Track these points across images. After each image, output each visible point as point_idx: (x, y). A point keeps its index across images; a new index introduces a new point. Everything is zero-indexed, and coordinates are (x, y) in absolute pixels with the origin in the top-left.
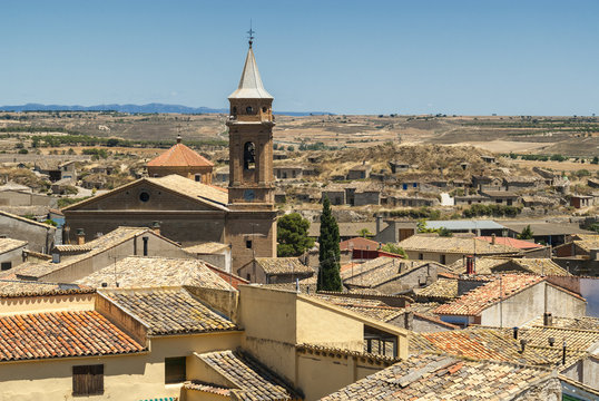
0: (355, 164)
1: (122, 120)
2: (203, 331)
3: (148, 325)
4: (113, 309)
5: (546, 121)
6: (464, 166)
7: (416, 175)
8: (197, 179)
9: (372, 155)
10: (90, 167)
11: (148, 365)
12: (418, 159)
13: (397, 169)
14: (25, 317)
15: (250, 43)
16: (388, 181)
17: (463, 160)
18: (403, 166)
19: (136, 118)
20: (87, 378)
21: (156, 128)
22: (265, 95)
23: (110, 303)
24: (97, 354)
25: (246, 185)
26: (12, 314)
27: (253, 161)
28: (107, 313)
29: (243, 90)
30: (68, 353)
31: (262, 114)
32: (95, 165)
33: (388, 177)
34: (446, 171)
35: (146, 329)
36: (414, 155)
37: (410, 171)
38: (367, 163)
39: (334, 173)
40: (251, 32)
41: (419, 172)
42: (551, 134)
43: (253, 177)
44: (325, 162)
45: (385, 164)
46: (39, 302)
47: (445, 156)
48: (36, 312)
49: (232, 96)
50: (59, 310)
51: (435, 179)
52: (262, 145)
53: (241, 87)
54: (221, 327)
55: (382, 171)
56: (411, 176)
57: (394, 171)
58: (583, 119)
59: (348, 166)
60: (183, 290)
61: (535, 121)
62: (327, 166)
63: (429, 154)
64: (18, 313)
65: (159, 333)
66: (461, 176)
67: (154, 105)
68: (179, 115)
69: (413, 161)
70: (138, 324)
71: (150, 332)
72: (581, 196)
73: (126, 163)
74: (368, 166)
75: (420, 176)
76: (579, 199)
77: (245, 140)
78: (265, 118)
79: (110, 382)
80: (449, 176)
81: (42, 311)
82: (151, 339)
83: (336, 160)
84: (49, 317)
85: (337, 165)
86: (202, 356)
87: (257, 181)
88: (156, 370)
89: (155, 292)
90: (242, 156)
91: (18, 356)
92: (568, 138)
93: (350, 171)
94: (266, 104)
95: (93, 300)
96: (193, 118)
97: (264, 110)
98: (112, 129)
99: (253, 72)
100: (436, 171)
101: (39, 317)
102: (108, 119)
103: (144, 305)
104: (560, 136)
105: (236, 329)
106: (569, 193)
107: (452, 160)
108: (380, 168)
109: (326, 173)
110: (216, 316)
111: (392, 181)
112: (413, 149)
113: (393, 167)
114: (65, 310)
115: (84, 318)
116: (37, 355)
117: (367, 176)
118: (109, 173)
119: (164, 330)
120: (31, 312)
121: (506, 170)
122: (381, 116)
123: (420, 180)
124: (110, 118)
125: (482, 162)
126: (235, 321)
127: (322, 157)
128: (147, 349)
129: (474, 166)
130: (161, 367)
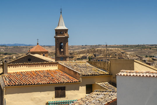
0: (83, 55)
1: (7, 48)
2: (99, 75)
3: (80, 73)
4: (65, 68)
5: (130, 46)
6: (116, 55)
7: (102, 57)
8: (44, 55)
9: (88, 52)
10: (4, 57)
11: (80, 87)
12: (102, 53)
13: (96, 56)
14: (35, 71)
15: (61, 12)
16: (94, 59)
17: (115, 53)
18: (98, 55)
19: (11, 47)
20: (60, 91)
21: (18, 50)
22: (66, 28)
23: (64, 66)
24: (63, 83)
25: (61, 56)
26: (30, 70)
27: (62, 49)
28: (63, 70)
29: (59, 27)
30: (53, 82)
31: (65, 34)
32: (6, 57)
33: (94, 58)
34: (111, 56)
35: (79, 74)
36: (101, 52)
37: (100, 56)
38: (87, 54)
39: (77, 57)
40: (61, 9)
41: (103, 57)
42: (133, 49)
43: (63, 53)
44: (74, 54)
45: (92, 54)
46: (39, 66)
47: (110, 52)
48: (38, 70)
49: (55, 29)
50: (46, 69)
51: (107, 58)
52: (65, 43)
53: (58, 26)
54: (104, 74)
55: (92, 57)
56: (100, 58)
57: (95, 57)
58: (141, 45)
59: (82, 55)
60: (87, 63)
61: (127, 46)
62: (75, 55)
63: (105, 51)
64: (32, 70)
65: (84, 75)
66: (115, 58)
67: (16, 44)
68: (24, 46)
69: (101, 54)
70: (76, 73)
71: (81, 75)
72: (151, 63)
73: (15, 56)
74: (88, 55)
75: (103, 58)
76: (150, 64)
77: (60, 42)
78: (66, 35)
79: (67, 93)
80: (112, 58)
81: (40, 70)
82: (82, 78)
83: (78, 54)
84: (43, 71)
85: (78, 55)
86: (98, 84)
87: (64, 54)
88: (83, 89)
89: (78, 63)
90: (59, 47)
91: (36, 83)
92: (137, 50)
93: (82, 57)
94: (66, 31)
95: (57, 66)
96: (28, 47)
97: (66, 33)
98: (5, 50)
99: (62, 21)
100: (108, 56)
101: (39, 71)
102: (3, 48)
103: (75, 67)
104: (135, 50)
105: (109, 74)
106: (147, 62)
107: (112, 53)
108: (91, 56)
109: (75, 57)
110: (101, 70)
111: (95, 59)
112: (100, 50)
113: (95, 55)
114: (48, 69)
115: (55, 72)
116: (43, 83)
117: (87, 58)
118: (10, 59)
119: (86, 74)
120: (37, 70)
121: (128, 56)
122: (83, 46)
123: (103, 59)
124: (4, 47)
125: (121, 53)
126: (109, 72)
127: (74, 53)
128: (80, 81)
129: (119, 55)
130: (84, 88)
